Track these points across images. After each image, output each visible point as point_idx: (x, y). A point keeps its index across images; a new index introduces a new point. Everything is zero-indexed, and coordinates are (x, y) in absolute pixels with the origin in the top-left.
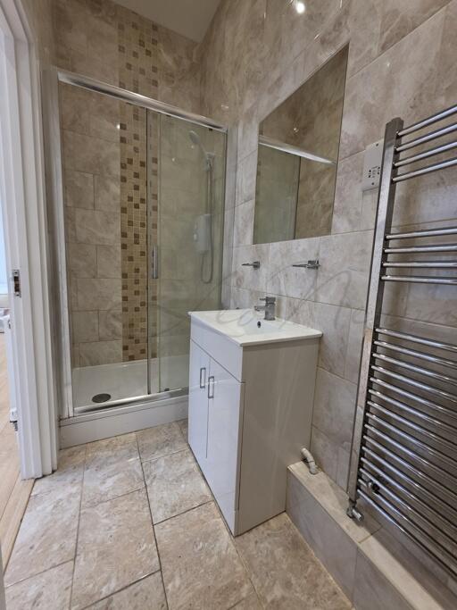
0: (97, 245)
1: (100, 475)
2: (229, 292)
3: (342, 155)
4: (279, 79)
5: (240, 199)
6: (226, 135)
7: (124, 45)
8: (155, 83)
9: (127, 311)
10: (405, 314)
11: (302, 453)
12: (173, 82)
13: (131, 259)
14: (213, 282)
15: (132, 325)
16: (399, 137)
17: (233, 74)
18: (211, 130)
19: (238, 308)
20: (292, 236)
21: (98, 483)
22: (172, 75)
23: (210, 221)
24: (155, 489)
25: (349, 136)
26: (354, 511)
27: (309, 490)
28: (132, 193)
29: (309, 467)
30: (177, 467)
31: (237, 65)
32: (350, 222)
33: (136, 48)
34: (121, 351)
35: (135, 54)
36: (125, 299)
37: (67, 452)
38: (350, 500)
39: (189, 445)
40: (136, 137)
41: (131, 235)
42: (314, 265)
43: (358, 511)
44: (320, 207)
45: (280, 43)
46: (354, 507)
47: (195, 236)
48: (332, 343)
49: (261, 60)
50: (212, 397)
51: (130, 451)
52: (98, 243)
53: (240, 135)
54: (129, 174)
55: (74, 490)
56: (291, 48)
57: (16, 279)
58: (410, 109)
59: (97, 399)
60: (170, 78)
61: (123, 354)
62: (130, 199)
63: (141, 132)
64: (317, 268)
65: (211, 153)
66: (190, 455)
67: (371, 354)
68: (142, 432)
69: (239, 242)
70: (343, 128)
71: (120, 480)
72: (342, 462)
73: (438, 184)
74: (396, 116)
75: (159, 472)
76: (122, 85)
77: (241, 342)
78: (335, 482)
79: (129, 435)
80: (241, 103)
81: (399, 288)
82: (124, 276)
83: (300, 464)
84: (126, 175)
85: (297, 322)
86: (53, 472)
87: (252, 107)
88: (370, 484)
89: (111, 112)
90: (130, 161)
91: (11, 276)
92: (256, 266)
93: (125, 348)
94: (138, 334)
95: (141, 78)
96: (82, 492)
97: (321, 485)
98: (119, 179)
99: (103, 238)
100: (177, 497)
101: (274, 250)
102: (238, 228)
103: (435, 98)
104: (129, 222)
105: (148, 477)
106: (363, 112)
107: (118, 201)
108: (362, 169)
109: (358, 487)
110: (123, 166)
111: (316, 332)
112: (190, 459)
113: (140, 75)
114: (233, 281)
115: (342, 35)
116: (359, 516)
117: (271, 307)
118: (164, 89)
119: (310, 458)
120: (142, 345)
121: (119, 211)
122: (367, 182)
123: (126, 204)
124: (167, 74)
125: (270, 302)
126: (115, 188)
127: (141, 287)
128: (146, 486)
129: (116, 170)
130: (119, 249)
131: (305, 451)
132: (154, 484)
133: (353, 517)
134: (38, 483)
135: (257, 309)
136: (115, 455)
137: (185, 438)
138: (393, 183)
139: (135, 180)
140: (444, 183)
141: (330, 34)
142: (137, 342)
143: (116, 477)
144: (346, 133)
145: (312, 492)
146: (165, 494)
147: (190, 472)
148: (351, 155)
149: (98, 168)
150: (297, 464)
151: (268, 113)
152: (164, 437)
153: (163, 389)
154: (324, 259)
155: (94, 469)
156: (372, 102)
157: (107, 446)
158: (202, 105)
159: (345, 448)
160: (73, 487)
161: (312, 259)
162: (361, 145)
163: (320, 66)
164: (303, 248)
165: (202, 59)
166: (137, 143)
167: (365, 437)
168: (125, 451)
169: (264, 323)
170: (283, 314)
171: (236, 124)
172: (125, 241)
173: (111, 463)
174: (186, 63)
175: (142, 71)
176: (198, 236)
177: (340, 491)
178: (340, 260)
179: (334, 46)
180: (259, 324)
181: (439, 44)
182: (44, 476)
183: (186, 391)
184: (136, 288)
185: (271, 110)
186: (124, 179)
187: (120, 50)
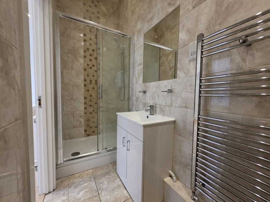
0: (73, 85)
1: (77, 190)
2: (133, 104)
3: (179, 47)
4: (152, 17)
5: (136, 64)
6: (130, 39)
7: (86, 3)
8: (99, 18)
9: (86, 114)
10: (210, 109)
11: (169, 173)
12: (106, 17)
13: (88, 91)
14: (125, 100)
15: (88, 120)
16: (203, 40)
17: (132, 15)
18: (123, 37)
19: (137, 111)
20: (158, 79)
21: (76, 194)
22: (106, 15)
23: (123, 74)
24: (103, 195)
25: (182, 39)
26: (194, 197)
27: (174, 189)
28: (89, 63)
29: (173, 179)
30: (113, 184)
31: (133, 12)
32: (184, 73)
33: (90, 4)
34: (83, 132)
35: (90, 6)
36: (85, 108)
37: (60, 181)
38: (192, 192)
39: (117, 173)
40: (91, 39)
41: (88, 80)
42: (170, 91)
43: (196, 197)
44: (169, 68)
45: (152, 3)
46: (194, 195)
47: (117, 80)
48: (180, 124)
49: (144, 10)
50: (129, 150)
51: (90, 178)
52: (74, 84)
53: (136, 39)
54: (88, 54)
55: (64, 198)
56: (156, 6)
57: (40, 100)
58: (206, 30)
59: (73, 155)
60: (105, 15)
61: (85, 133)
62: (88, 65)
63: (93, 37)
64: (172, 92)
65: (123, 46)
66: (118, 178)
67: (198, 127)
68: (95, 169)
69: (137, 82)
70: (179, 37)
71: (86, 192)
72: (188, 175)
73: (219, 58)
74: (200, 33)
75: (104, 187)
76: (85, 18)
77: (142, 124)
78: (185, 185)
79: (89, 171)
80: (136, 26)
81: (207, 99)
82: (85, 98)
83: (169, 178)
84: (86, 55)
85: (164, 115)
86: (54, 190)
87: (141, 28)
88: (201, 183)
89: (80, 29)
90: (88, 49)
91: (37, 99)
92: (145, 92)
93: (85, 131)
94: (91, 124)
95: (93, 16)
96: (68, 199)
97: (179, 187)
98: (83, 56)
99: (76, 82)
100: (114, 198)
101: (152, 85)
102: (136, 77)
103: (215, 26)
104: (87, 75)
105: (99, 189)
106: (187, 31)
107: (83, 66)
108: (188, 52)
109: (196, 186)
110: (85, 51)
111: (173, 119)
112: (118, 180)
113: (92, 14)
114: (134, 99)
115: (177, 2)
116: (197, 199)
117: (152, 110)
118: (102, 20)
119: (173, 175)
120: (93, 129)
121: (83, 70)
122: (191, 57)
123: (86, 67)
124: (103, 14)
125: (152, 107)
126: (82, 61)
127: (93, 103)
128: (99, 194)
129: (82, 53)
130: (83, 86)
131: (171, 172)
132: (102, 193)
133: (194, 200)
134: (46, 196)
135: (147, 110)
136: (83, 180)
137: (115, 170)
138: (202, 58)
139: (90, 57)
140: (221, 58)
141: (172, 1)
142: (91, 128)
143: (84, 191)
144: (181, 39)
145: (175, 190)
146: (108, 197)
147: (119, 186)
148: (183, 47)
149: (74, 52)
150: (168, 178)
151: (147, 30)
152: (105, 171)
153: (104, 148)
154: (174, 88)
155: (73, 188)
156: (191, 27)
157: (79, 177)
158: (118, 27)
159: (188, 169)
160: (64, 197)
161: (169, 89)
162: (187, 43)
163: (169, 13)
164: (165, 84)
165: (118, 8)
166: (91, 42)
167: (197, 163)
168: (88, 178)
169: (149, 116)
170: (158, 112)
171: (134, 34)
172: (86, 83)
173: (81, 185)
174: (111, 10)
175: (93, 13)
176: (118, 81)
177: (187, 189)
178: (181, 88)
179: (174, 6)
180: (148, 117)
181: (215, 7)
182: (49, 193)
183: (115, 149)
184: (90, 103)
185: (149, 30)
186: (85, 57)
187: (84, 5)
